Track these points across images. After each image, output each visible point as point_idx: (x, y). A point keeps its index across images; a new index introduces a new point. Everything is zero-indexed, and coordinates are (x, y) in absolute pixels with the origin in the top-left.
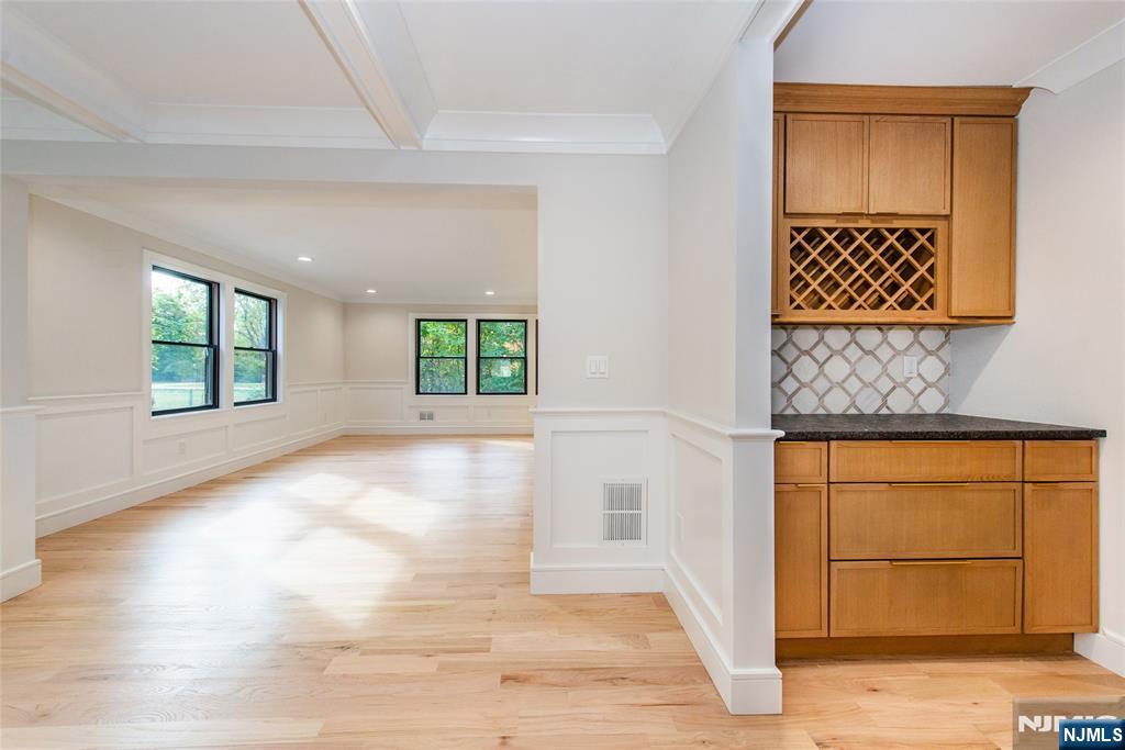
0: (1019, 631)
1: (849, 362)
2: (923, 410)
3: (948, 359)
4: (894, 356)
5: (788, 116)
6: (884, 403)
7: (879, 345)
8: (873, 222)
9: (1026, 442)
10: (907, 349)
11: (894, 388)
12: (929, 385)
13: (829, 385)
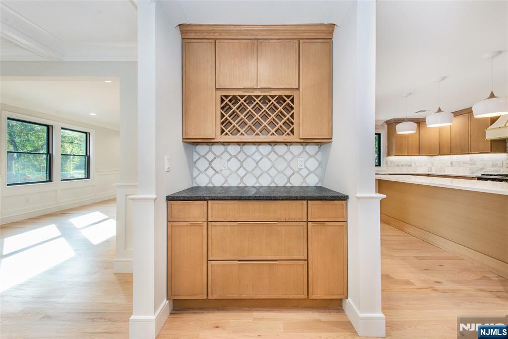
0: (306, 297)
1: (271, 161)
2: (308, 184)
3: (320, 159)
4: (293, 158)
5: (217, 41)
6: (289, 181)
7: (286, 153)
8: (261, 92)
9: (309, 201)
10: (300, 154)
11: (293, 173)
12: (310, 172)
13: (261, 172)
